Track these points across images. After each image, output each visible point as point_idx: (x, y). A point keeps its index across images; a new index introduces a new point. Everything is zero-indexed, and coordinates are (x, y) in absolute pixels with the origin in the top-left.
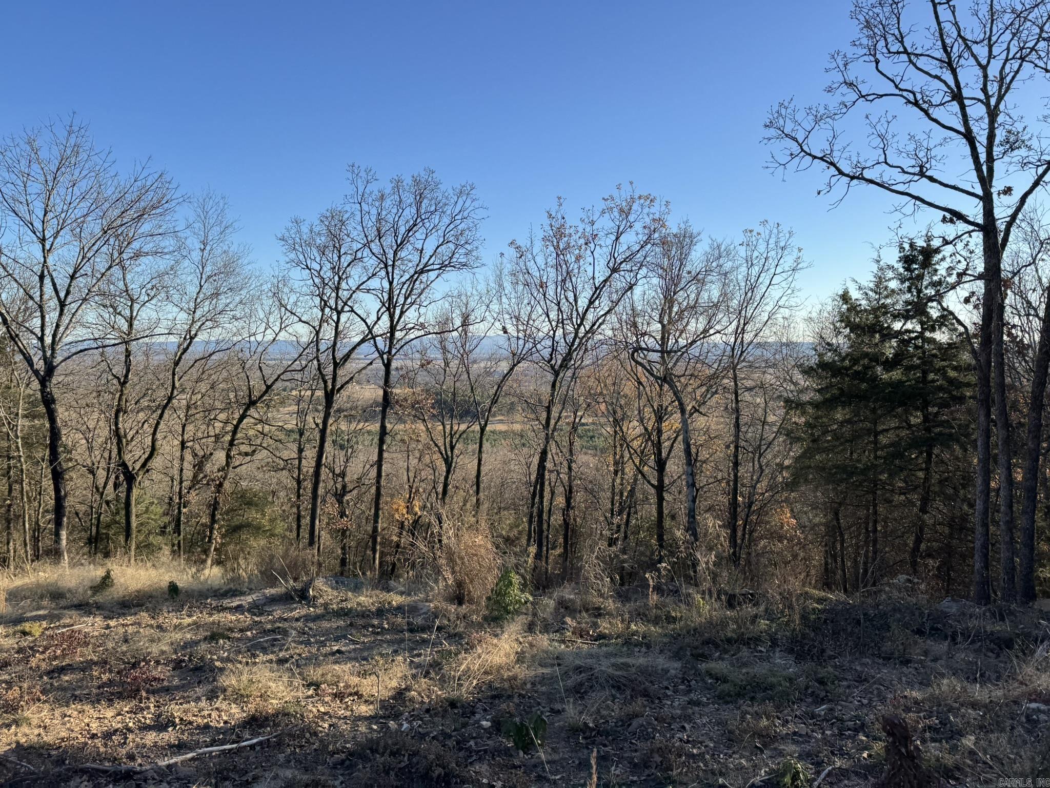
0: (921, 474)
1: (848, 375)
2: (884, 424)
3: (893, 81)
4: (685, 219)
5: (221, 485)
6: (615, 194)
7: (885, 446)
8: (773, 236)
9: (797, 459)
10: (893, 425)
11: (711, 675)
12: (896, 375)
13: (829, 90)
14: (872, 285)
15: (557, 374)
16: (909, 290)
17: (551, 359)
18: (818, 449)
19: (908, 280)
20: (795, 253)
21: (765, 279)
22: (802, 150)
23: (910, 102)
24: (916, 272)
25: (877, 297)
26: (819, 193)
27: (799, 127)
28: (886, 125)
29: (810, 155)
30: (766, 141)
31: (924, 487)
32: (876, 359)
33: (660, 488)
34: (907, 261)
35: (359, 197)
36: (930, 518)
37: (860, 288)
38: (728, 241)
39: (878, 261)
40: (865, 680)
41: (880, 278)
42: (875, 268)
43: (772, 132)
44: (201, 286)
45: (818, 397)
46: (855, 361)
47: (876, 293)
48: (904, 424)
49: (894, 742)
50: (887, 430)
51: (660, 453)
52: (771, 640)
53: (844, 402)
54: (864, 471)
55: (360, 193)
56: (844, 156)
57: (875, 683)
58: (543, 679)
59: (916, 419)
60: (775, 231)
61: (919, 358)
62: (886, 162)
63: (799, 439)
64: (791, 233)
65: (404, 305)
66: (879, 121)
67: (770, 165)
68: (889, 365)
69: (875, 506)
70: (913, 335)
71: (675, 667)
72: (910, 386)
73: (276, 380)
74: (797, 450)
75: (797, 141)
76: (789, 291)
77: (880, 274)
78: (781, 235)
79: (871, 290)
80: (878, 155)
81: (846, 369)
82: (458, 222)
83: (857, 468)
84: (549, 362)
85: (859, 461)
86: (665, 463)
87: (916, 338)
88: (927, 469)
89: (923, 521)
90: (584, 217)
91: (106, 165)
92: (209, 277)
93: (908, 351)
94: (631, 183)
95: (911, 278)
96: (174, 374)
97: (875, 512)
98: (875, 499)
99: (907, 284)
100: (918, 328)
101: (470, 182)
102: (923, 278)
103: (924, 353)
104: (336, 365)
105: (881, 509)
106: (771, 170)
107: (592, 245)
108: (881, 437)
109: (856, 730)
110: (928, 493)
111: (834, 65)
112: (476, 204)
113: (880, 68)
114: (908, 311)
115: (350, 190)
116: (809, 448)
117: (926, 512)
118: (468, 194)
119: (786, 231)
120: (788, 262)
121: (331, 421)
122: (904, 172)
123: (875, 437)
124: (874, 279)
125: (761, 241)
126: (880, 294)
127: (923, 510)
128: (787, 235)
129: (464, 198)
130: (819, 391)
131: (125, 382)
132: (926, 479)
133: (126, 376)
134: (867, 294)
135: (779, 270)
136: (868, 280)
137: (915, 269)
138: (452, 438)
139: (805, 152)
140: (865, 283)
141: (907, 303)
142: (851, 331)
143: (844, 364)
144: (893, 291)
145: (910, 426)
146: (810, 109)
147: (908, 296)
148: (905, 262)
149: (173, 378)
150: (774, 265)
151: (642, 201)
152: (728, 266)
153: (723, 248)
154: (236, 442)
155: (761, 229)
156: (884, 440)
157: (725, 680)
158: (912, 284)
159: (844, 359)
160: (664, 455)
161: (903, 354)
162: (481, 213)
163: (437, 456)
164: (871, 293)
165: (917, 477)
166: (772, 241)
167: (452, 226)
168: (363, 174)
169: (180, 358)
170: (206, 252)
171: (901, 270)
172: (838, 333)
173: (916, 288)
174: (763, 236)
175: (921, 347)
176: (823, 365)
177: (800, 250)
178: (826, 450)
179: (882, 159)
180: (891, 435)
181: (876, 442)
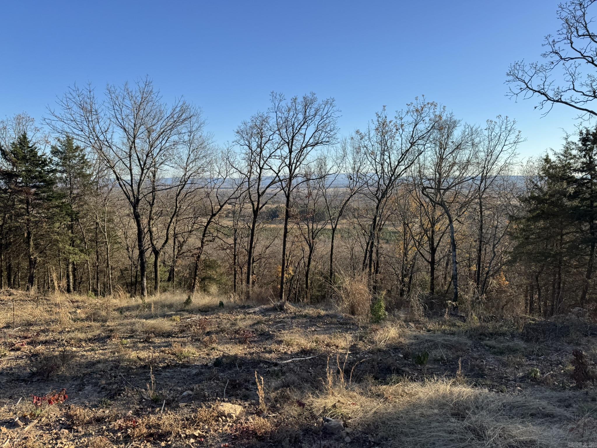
0: (588, 258)
1: (547, 203)
2: (566, 229)
3: (580, 52)
4: (451, 112)
5: (199, 257)
6: (415, 102)
7: (568, 242)
8: (504, 124)
9: (516, 248)
10: (572, 230)
11: (487, 346)
12: (576, 203)
13: (544, 55)
14: (562, 152)
15: (380, 201)
16: (585, 157)
17: (377, 193)
18: (528, 243)
19: (584, 150)
20: (517, 133)
21: (499, 148)
22: (528, 87)
23: (589, 62)
24: (589, 146)
25: (565, 159)
26: (535, 108)
27: (525, 74)
28: (574, 69)
29: (532, 89)
30: (507, 83)
31: (589, 264)
32: (563, 193)
33: (432, 263)
34: (584, 140)
35: (276, 109)
36: (592, 282)
37: (555, 154)
38: (477, 126)
39: (566, 139)
40: (560, 350)
41: (567, 148)
42: (564, 142)
43: (511, 78)
44: (190, 155)
45: (529, 215)
46: (551, 196)
47: (565, 156)
48: (579, 230)
49: (577, 358)
50: (568, 233)
51: (433, 243)
52: (511, 334)
53: (544, 218)
54: (554, 256)
55: (276, 107)
56: (550, 88)
57: (564, 352)
58: (412, 344)
59: (586, 227)
60: (505, 121)
61: (589, 194)
62: (574, 89)
63: (517, 238)
64: (514, 122)
65: (296, 163)
66: (571, 66)
67: (508, 94)
68: (572, 197)
69: (560, 274)
70: (586, 181)
71: (470, 342)
72: (583, 209)
73: (225, 203)
74: (515, 243)
75: (525, 82)
76: (513, 155)
77: (567, 146)
78: (509, 123)
79: (562, 155)
80: (570, 85)
81: (546, 200)
82: (325, 119)
83: (550, 254)
84: (375, 195)
85: (552, 250)
86: (436, 249)
87: (588, 183)
88: (591, 255)
89: (588, 283)
90: (397, 116)
91: (158, 99)
92: (194, 150)
93: (582, 189)
94: (423, 96)
95: (586, 150)
96: (177, 200)
97: (560, 278)
98: (560, 271)
99: (584, 153)
100: (589, 177)
101: (332, 97)
102: (593, 150)
103: (592, 191)
104: (259, 196)
105: (563, 276)
106: (509, 97)
107: (401, 131)
108: (564, 237)
109: (558, 365)
110: (591, 267)
111: (547, 42)
112: (334, 108)
113: (573, 46)
114: (583, 168)
115: (271, 105)
116: (523, 242)
117: (590, 278)
118: (331, 104)
119: (512, 120)
120: (512, 138)
121: (256, 225)
122: (584, 95)
123: (561, 237)
124: (564, 149)
125: (496, 126)
126: (567, 157)
127: (588, 277)
128: (512, 123)
129: (329, 106)
130: (530, 211)
131: (153, 204)
132: (591, 260)
133: (153, 201)
134: (559, 157)
135: (507, 143)
136: (560, 149)
137: (589, 145)
138: (313, 233)
139: (529, 88)
140: (558, 151)
141: (583, 163)
142: (549, 177)
143: (546, 197)
144: (575, 156)
145: (582, 231)
146: (532, 64)
147: (584, 160)
148: (583, 141)
149: (176, 202)
150: (504, 141)
151: (429, 105)
152: (477, 140)
153: (474, 129)
154: (206, 235)
155: (497, 120)
156: (566, 238)
157: (494, 348)
158: (586, 153)
159: (545, 195)
160: (435, 244)
161: (580, 192)
162: (338, 114)
163: (305, 243)
164: (561, 156)
165: (585, 260)
166: (503, 127)
167: (321, 122)
168: (278, 97)
169: (180, 192)
170: (191, 137)
171: (581, 145)
172: (541, 178)
173: (589, 156)
174: (498, 124)
175: (591, 188)
176: (533, 198)
177: (520, 132)
178: (532, 244)
179: (572, 87)
180: (570, 235)
181: (562, 239)
